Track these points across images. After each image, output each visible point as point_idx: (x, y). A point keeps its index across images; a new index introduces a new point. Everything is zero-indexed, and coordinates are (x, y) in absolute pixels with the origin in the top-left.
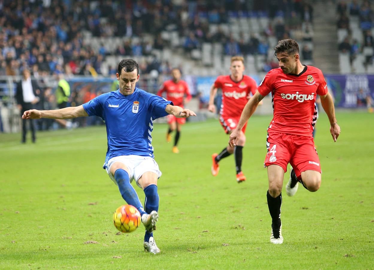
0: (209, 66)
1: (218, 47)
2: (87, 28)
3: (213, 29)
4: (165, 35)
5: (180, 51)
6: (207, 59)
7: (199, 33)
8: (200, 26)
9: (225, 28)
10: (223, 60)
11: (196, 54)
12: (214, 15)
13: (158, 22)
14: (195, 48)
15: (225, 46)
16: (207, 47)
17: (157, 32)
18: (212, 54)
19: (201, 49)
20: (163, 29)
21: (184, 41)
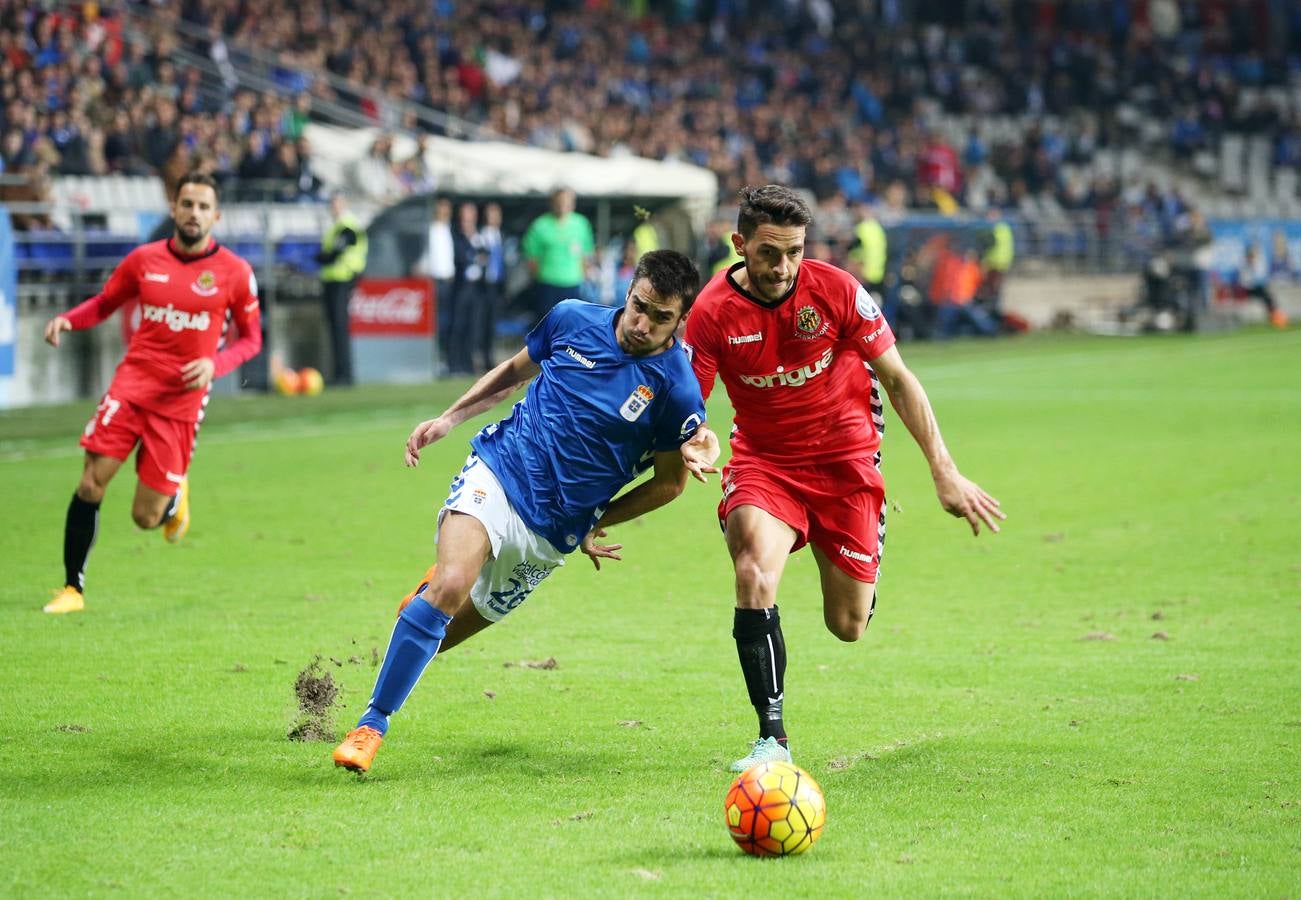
0: (1237, 193)
1: (1261, 148)
2: (930, 91)
3: (1248, 99)
4: (1127, 114)
5: (1165, 154)
6: (1232, 175)
7: (1214, 109)
8: (1215, 92)
9: (1278, 98)
10: (1272, 180)
11: (1204, 161)
12: (1252, 64)
13: (1106, 82)
14: (1202, 147)
15: (1277, 143)
16: (1232, 146)
17: (1106, 105)
18: (1245, 162)
19: (1216, 151)
20: (1121, 97)
21: (1173, 129)
